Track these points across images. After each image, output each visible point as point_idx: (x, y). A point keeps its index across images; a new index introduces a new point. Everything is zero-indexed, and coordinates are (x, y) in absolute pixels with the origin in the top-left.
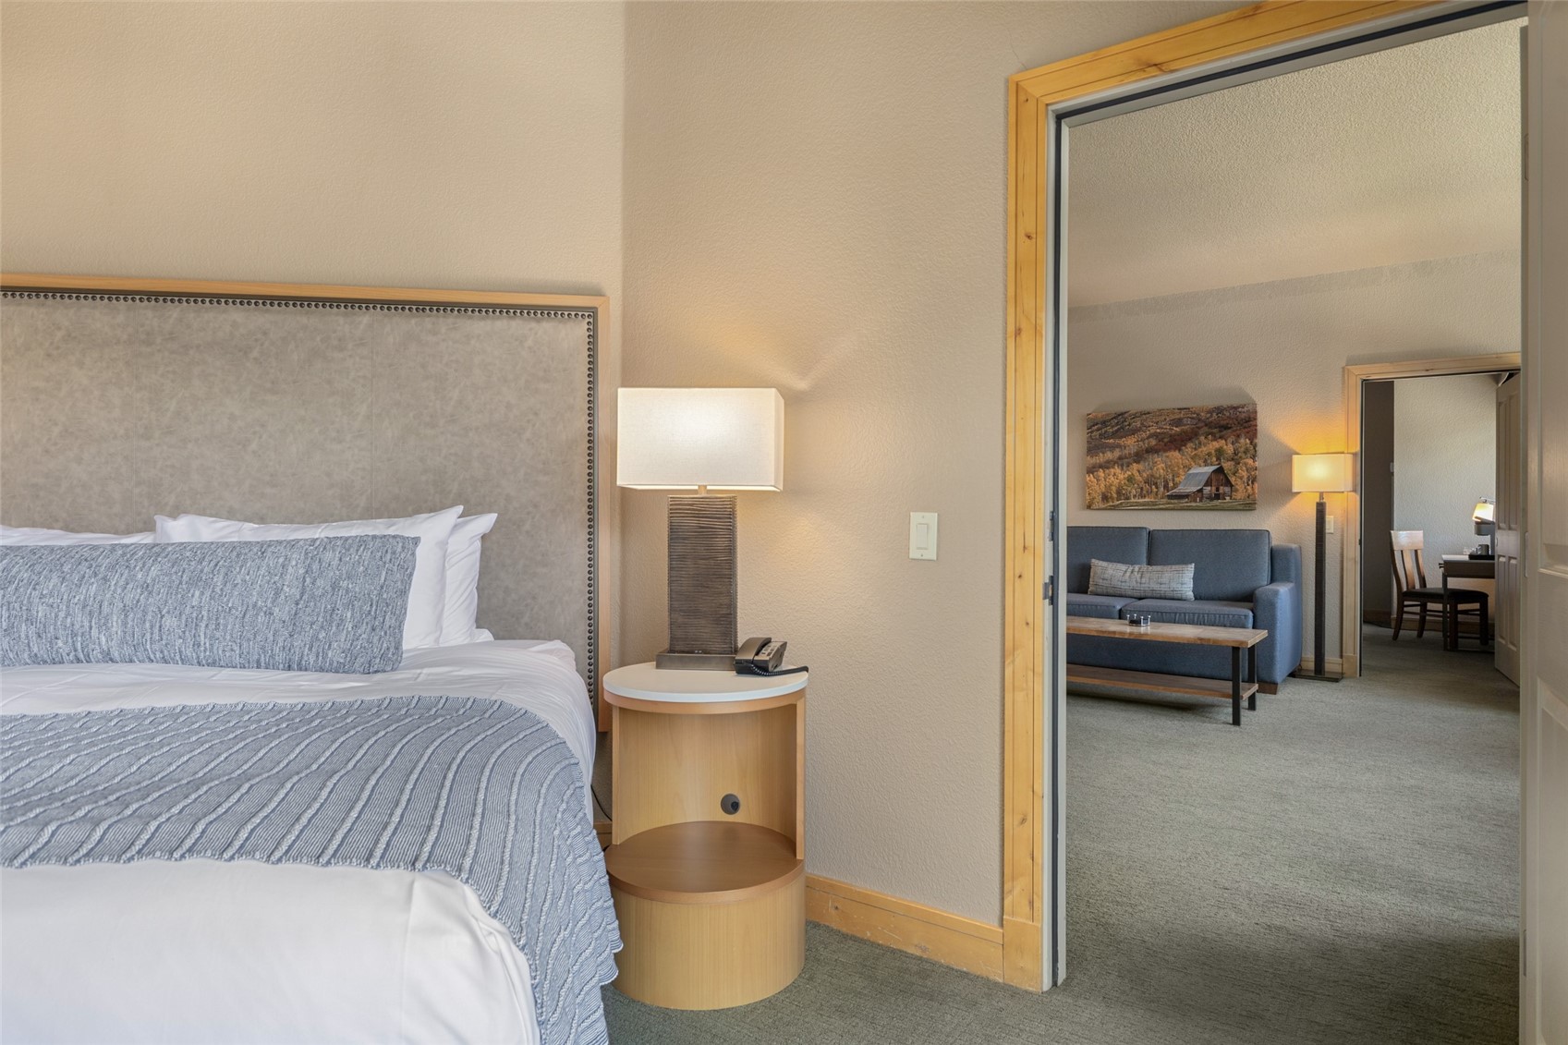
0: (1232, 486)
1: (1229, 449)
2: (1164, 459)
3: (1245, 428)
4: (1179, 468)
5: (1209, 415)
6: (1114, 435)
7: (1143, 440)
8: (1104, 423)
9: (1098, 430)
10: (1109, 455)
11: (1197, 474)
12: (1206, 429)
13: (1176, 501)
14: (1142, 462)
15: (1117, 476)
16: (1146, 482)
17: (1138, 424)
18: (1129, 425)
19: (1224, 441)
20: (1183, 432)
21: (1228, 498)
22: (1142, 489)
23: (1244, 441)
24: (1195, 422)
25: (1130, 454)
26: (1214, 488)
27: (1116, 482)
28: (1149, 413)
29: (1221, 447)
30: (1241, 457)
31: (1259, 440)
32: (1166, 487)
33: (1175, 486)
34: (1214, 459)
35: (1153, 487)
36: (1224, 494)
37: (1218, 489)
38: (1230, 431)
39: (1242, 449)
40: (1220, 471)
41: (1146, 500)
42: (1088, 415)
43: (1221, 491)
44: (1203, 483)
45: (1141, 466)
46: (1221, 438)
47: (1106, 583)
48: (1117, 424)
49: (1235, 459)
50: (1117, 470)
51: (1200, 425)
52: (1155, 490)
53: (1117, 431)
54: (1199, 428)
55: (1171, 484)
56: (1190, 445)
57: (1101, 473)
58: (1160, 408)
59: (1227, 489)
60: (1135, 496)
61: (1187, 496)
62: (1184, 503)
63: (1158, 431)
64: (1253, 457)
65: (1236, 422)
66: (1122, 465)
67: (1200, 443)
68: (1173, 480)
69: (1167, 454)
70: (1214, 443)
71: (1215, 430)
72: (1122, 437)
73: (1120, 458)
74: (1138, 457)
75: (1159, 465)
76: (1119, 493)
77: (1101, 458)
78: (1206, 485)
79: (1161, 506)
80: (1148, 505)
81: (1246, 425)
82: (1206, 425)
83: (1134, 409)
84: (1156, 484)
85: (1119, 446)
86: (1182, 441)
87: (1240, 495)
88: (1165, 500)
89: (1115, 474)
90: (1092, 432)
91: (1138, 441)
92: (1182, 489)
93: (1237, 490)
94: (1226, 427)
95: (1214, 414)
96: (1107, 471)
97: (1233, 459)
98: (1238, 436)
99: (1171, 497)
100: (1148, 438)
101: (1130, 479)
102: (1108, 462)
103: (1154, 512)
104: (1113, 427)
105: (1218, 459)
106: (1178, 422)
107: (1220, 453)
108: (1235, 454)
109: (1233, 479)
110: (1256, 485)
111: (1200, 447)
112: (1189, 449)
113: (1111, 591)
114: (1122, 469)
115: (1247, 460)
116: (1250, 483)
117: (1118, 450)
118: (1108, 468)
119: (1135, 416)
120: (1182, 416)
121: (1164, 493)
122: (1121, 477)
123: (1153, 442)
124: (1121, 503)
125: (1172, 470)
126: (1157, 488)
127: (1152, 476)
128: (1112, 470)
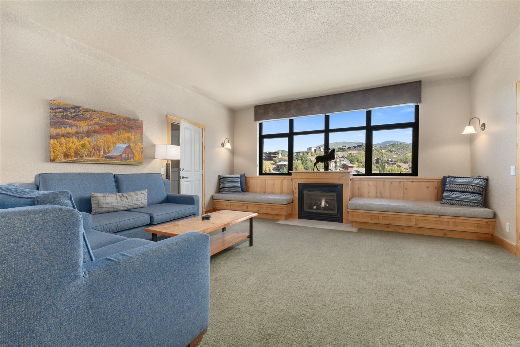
0: (134, 154)
1: (133, 138)
2: (103, 137)
3: (139, 130)
4: (111, 143)
5: (124, 120)
6: (72, 118)
7: (91, 125)
8: (65, 109)
9: (61, 112)
10: (69, 130)
11: (119, 147)
12: (123, 127)
13: (109, 160)
14: (90, 137)
15: (75, 143)
16: (93, 148)
17: (88, 116)
18: (83, 114)
19: (130, 134)
20: (113, 126)
21: (132, 159)
22: (91, 152)
23: (138, 135)
24: (118, 122)
25: (83, 131)
26: (127, 155)
27: (74, 146)
28: (95, 111)
29: (130, 136)
30: (137, 142)
31: (143, 136)
32: (104, 152)
33: (109, 152)
34: (127, 141)
35: (97, 151)
36: (131, 157)
37: (128, 155)
38: (133, 130)
39: (138, 139)
40: (129, 147)
41: (93, 158)
42: (52, 101)
43: (129, 156)
44: (122, 152)
45: (90, 139)
46: (129, 132)
47: (107, 206)
48: (75, 112)
49: (135, 142)
50: (75, 139)
51: (121, 124)
52: (98, 153)
53: (74, 116)
54: (120, 125)
55: (107, 151)
56: (116, 133)
57: (63, 140)
58: (101, 110)
59: (132, 156)
60: (86, 156)
61: (114, 157)
62: (113, 161)
63: (100, 122)
64: (142, 143)
65: (135, 127)
66: (78, 137)
67: (120, 133)
68: (108, 149)
69: (105, 135)
70: (127, 134)
71: (127, 128)
72: (77, 121)
73: (77, 133)
74: (88, 134)
75: (101, 140)
76: (76, 153)
77: (63, 130)
78: (123, 153)
79: (102, 162)
80: (94, 161)
81: (139, 128)
82: (123, 125)
83: (86, 106)
84: (99, 150)
85: (76, 125)
86: (112, 130)
87: (137, 158)
88: (104, 159)
89: (73, 142)
90: (55, 113)
91: (88, 125)
92: (112, 154)
93: (136, 156)
94: (132, 128)
95: (127, 121)
96: (67, 139)
97: (134, 143)
98: (136, 133)
99: (107, 157)
100: (94, 125)
101: (83, 146)
102: (68, 134)
103: (97, 165)
104: (71, 113)
105: (128, 141)
106: (110, 120)
107: (129, 139)
108: (135, 140)
109: (134, 151)
110: (142, 155)
111: (120, 135)
112: (115, 134)
113: (111, 209)
114: (78, 139)
115: (139, 144)
116: (140, 153)
117: (75, 128)
118: (68, 137)
119: (86, 111)
120: (112, 117)
121: (103, 155)
122: (78, 144)
123: (97, 127)
124: (77, 159)
125: (107, 144)
126: (99, 152)
127: (97, 145)
128: (71, 139)
